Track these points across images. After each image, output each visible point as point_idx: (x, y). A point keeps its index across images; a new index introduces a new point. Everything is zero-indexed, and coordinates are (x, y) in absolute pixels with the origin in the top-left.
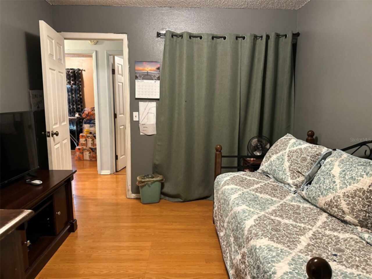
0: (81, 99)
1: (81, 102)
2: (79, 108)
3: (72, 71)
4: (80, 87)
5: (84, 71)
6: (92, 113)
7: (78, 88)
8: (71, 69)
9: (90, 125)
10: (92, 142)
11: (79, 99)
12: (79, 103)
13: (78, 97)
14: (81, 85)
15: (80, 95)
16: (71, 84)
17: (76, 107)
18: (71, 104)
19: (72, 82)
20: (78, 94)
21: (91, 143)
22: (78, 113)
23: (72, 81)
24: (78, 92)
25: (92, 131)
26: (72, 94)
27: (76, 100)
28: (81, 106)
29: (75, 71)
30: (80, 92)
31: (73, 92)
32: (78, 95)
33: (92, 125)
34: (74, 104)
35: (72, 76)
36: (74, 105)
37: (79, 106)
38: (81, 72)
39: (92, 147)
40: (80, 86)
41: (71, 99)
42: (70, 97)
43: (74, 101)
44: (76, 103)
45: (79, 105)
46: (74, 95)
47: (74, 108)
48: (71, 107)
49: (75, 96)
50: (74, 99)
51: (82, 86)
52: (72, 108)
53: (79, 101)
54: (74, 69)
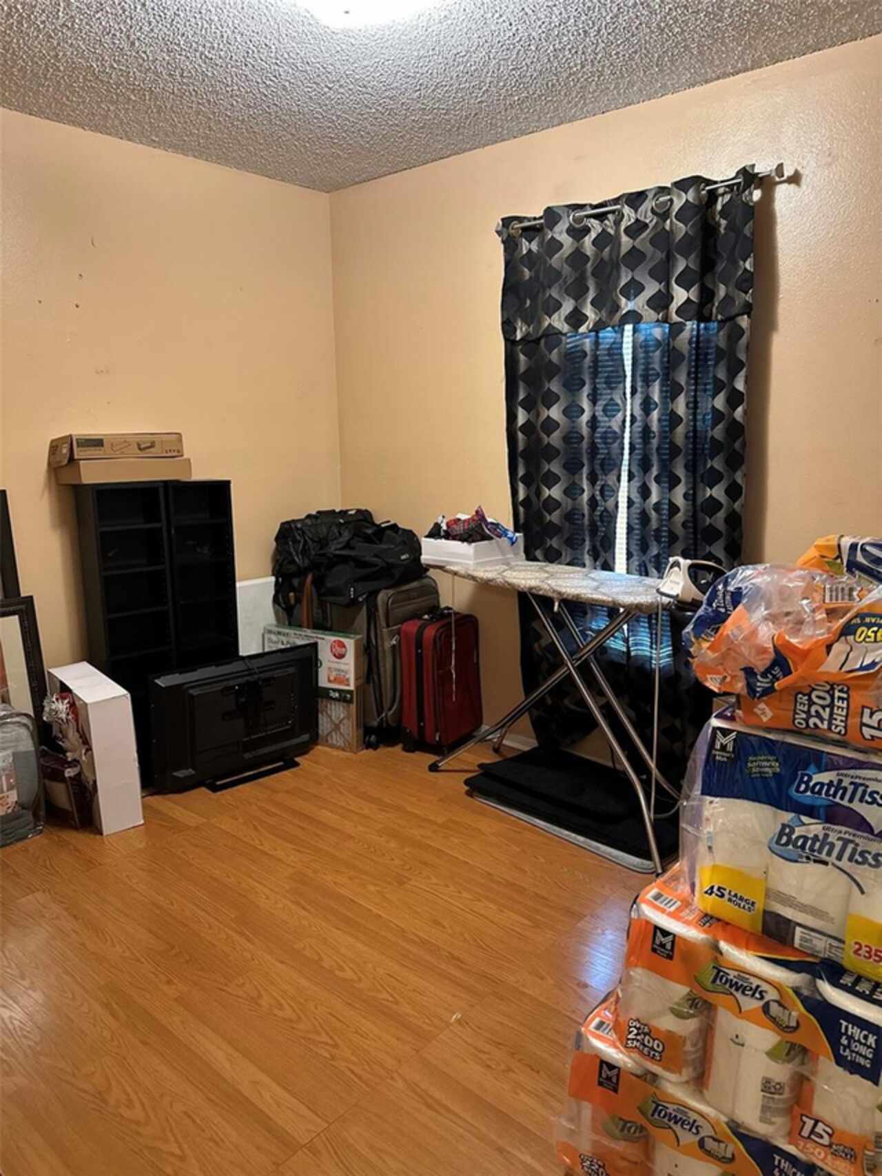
0: (735, 430)
1: (735, 461)
2: (714, 505)
3: (691, 196)
4: (737, 333)
5: (795, 179)
6: (832, 664)
7: (721, 340)
8: (682, 185)
9: (787, 817)
10: (781, 1072)
11: (718, 432)
12: (717, 463)
13: (718, 416)
14: (748, 309)
15: (735, 399)
16: (674, 306)
17: (691, 497)
18: (655, 471)
19: (680, 295)
20: (718, 387)
21: (768, 1086)
22: (685, 563)
23: (684, 283)
24: (722, 375)
25: (803, 908)
26: (672, 392)
27: (694, 436)
28: (734, 491)
29: (713, 196)
30: (732, 375)
31: (682, 379)
32: (719, 402)
33: (813, 827)
34: (680, 472)
35: (685, 247)
36: (674, 482)
37: (718, 492)
38: (768, 199)
39: (774, 1131)
40: (744, 322)
41: (662, 432)
42: (655, 415)
43: (674, 451)
44: (692, 468)
45: (713, 478)
46: (681, 406)
47: (674, 509)
48: (654, 498)
49: (694, 405)
50: (680, 430)
51: (752, 326)
52: (657, 507)
53: (716, 447)
54: (709, 182)
